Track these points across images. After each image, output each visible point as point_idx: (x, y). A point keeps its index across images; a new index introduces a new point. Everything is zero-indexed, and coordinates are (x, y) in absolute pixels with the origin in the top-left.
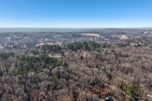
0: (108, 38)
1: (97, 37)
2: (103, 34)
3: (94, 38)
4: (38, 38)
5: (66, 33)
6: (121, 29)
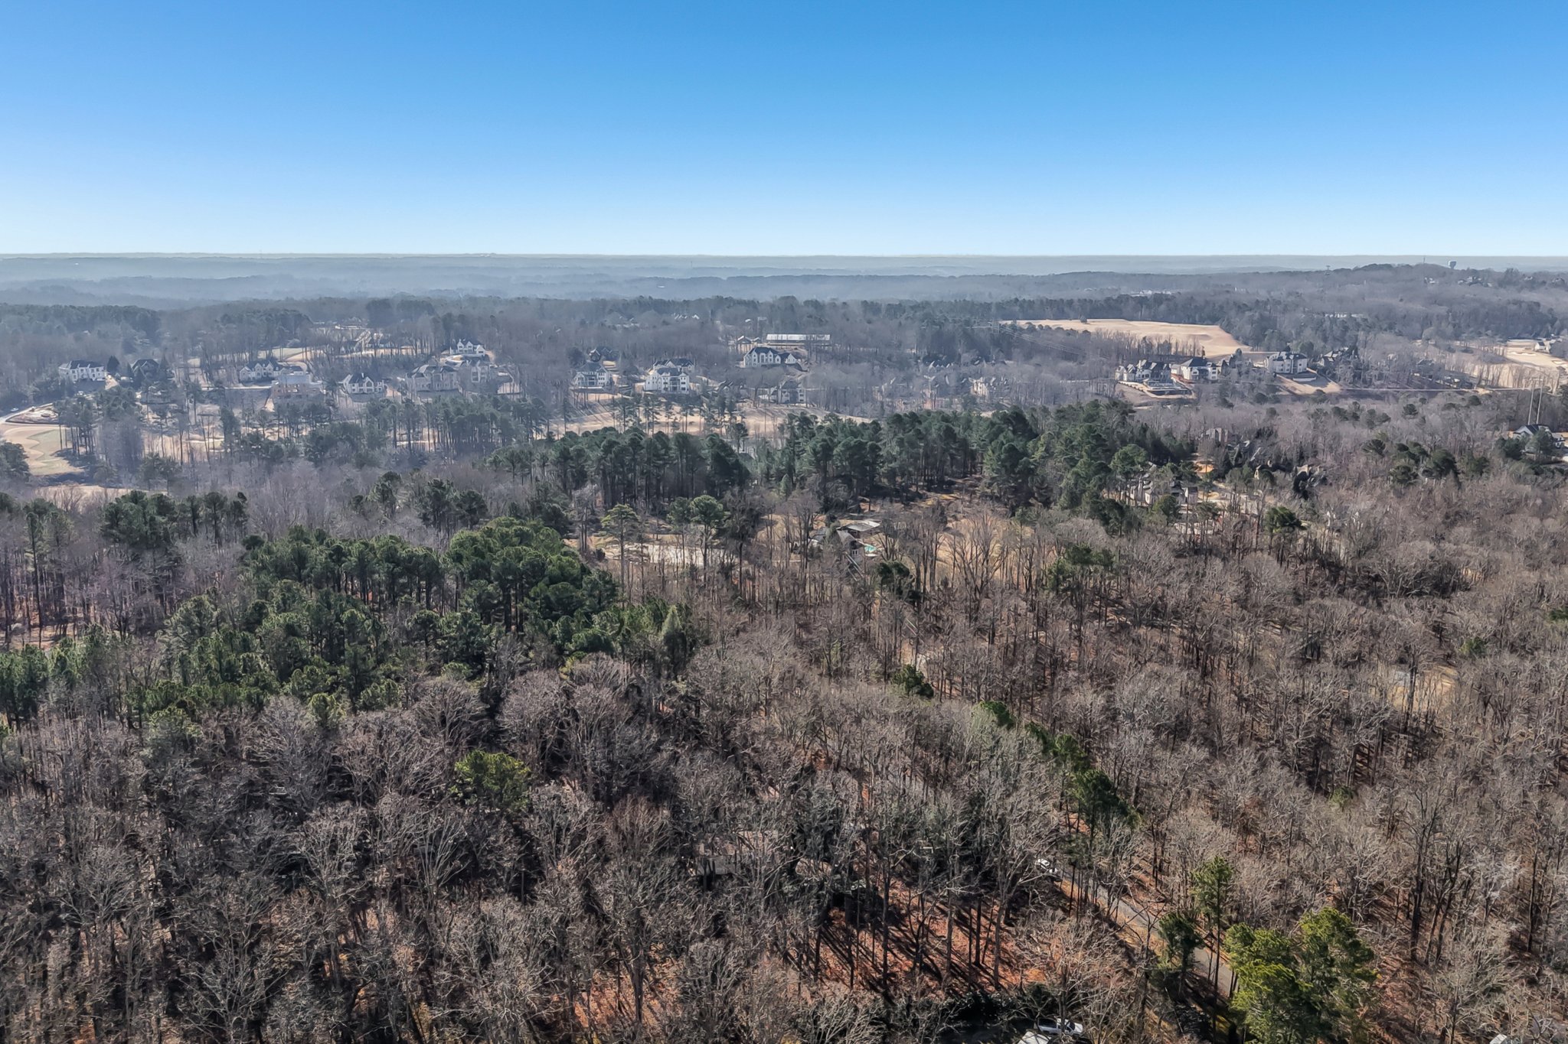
0: (1326, 374)
1: (1199, 362)
2: (1286, 324)
3: (1158, 374)
4: (576, 357)
5: (870, 307)
6: (1510, 278)
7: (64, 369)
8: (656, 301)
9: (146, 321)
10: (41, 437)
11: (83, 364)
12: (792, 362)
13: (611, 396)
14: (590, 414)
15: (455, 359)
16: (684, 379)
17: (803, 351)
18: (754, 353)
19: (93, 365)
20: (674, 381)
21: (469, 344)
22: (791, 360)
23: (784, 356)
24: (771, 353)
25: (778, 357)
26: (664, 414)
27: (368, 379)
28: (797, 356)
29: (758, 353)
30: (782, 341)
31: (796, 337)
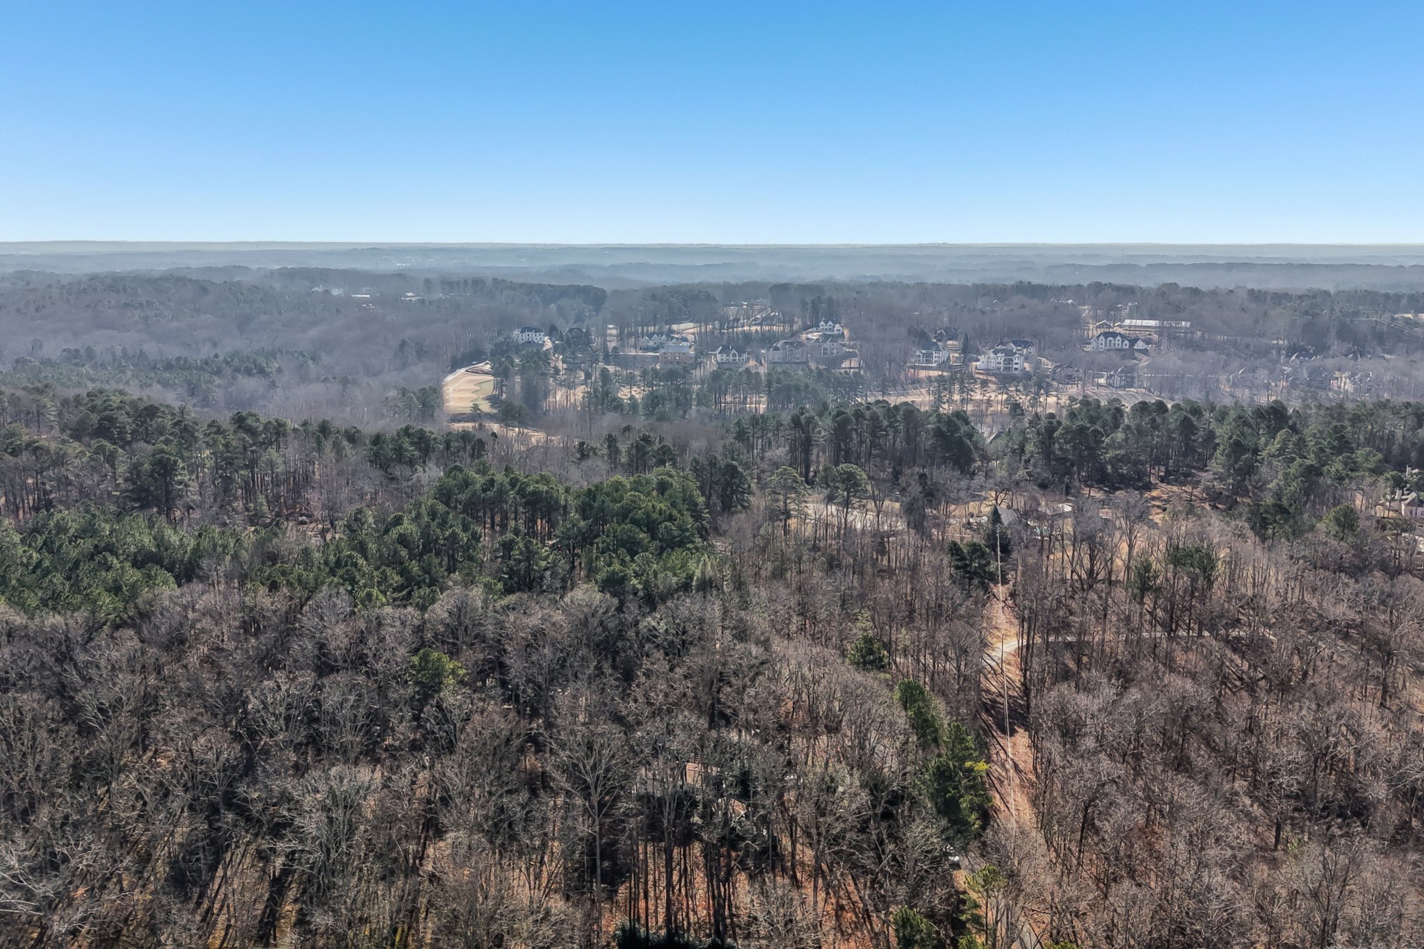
7: (516, 333)
8: (1035, 286)
9: (595, 297)
10: (483, 385)
11: (530, 329)
12: (1140, 348)
13: (940, 373)
14: (916, 388)
15: (814, 336)
16: (1017, 360)
17: (1155, 337)
18: (1102, 337)
19: (537, 330)
20: (1009, 361)
21: (830, 323)
22: (1140, 345)
23: (1133, 341)
24: (1119, 338)
25: (1127, 342)
26: (978, 391)
27: (734, 351)
28: (1148, 342)
29: (1106, 338)
30: (1136, 326)
31: (1152, 323)
